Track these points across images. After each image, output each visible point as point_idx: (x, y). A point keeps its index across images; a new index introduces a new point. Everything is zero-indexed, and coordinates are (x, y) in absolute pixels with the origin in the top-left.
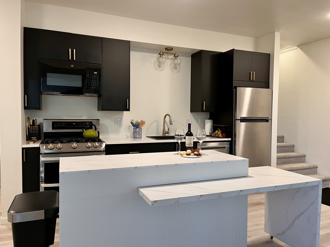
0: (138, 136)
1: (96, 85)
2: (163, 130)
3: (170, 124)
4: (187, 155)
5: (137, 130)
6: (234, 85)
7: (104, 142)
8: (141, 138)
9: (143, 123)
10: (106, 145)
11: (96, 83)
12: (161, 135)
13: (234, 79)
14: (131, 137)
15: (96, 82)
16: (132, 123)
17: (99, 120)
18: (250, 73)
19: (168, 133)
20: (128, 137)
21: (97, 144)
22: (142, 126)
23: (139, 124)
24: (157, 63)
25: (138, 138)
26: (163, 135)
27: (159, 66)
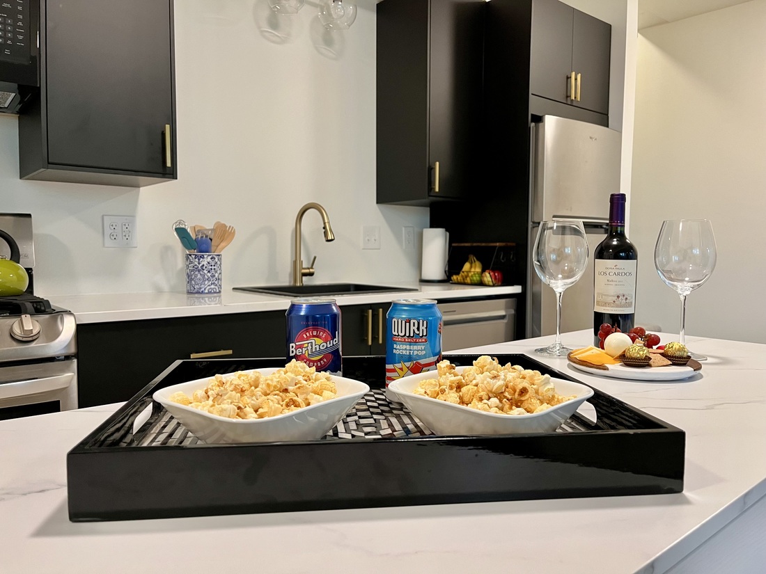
0: (207, 286)
1: (14, 39)
5: (205, 263)
6: (533, 110)
7: (69, 313)
8: (220, 292)
9: (225, 233)
10: (80, 328)
11: (14, 33)
12: (285, 281)
13: (532, 90)
16: (181, 232)
17: (29, 216)
18: (568, 78)
22: (223, 244)
23: (211, 240)
25: (209, 293)
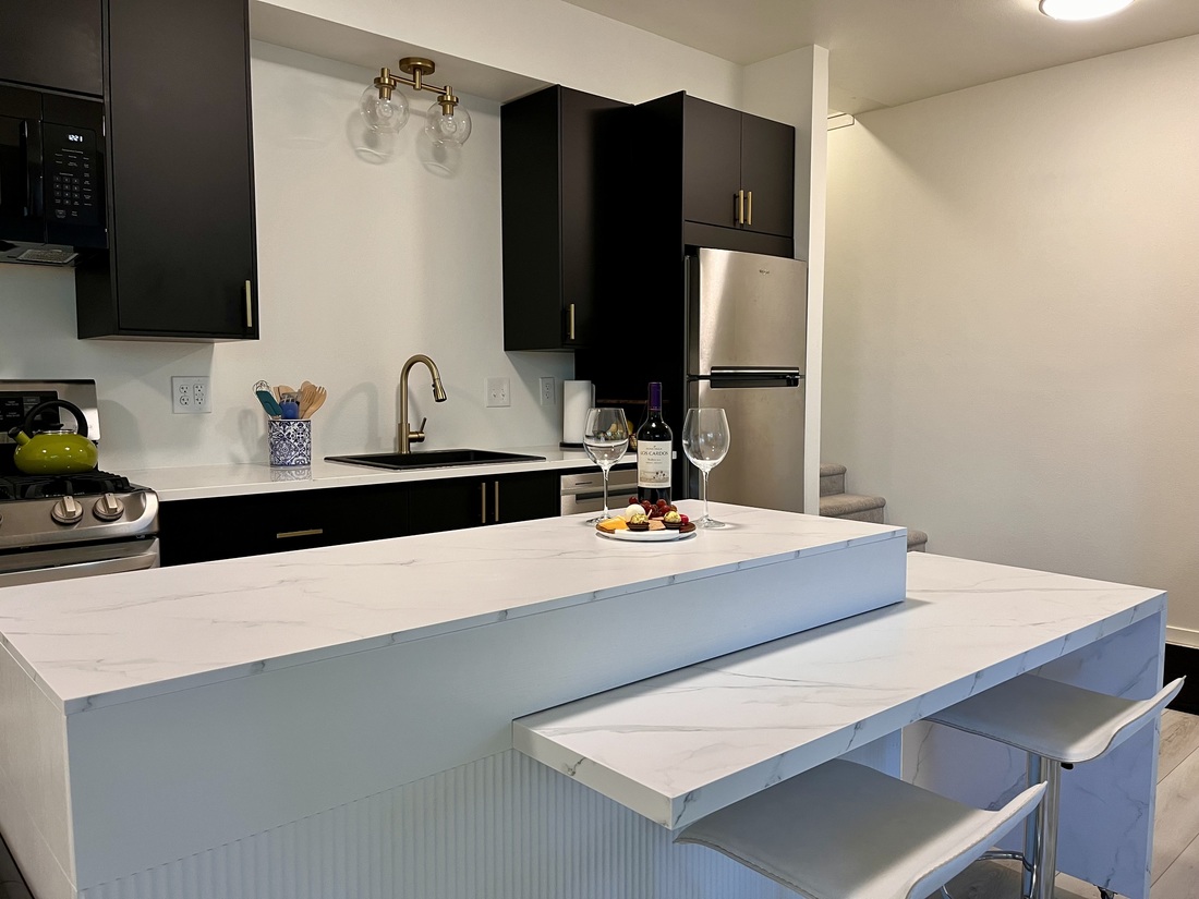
0: (293, 457)
1: (82, 200)
2: (400, 426)
3: (438, 401)
4: (633, 527)
5: (291, 431)
6: (687, 239)
7: (151, 491)
8: (309, 463)
9: (313, 395)
10: (162, 505)
11: (81, 193)
12: (388, 448)
13: (685, 215)
14: (254, 463)
15: (82, 185)
16: (264, 397)
17: (92, 382)
18: (736, 197)
19: (421, 440)
20: (238, 463)
21: (114, 502)
22: (312, 408)
23: (298, 403)
24: (361, 128)
25: (297, 464)
26: (401, 449)
27: (372, 140)
